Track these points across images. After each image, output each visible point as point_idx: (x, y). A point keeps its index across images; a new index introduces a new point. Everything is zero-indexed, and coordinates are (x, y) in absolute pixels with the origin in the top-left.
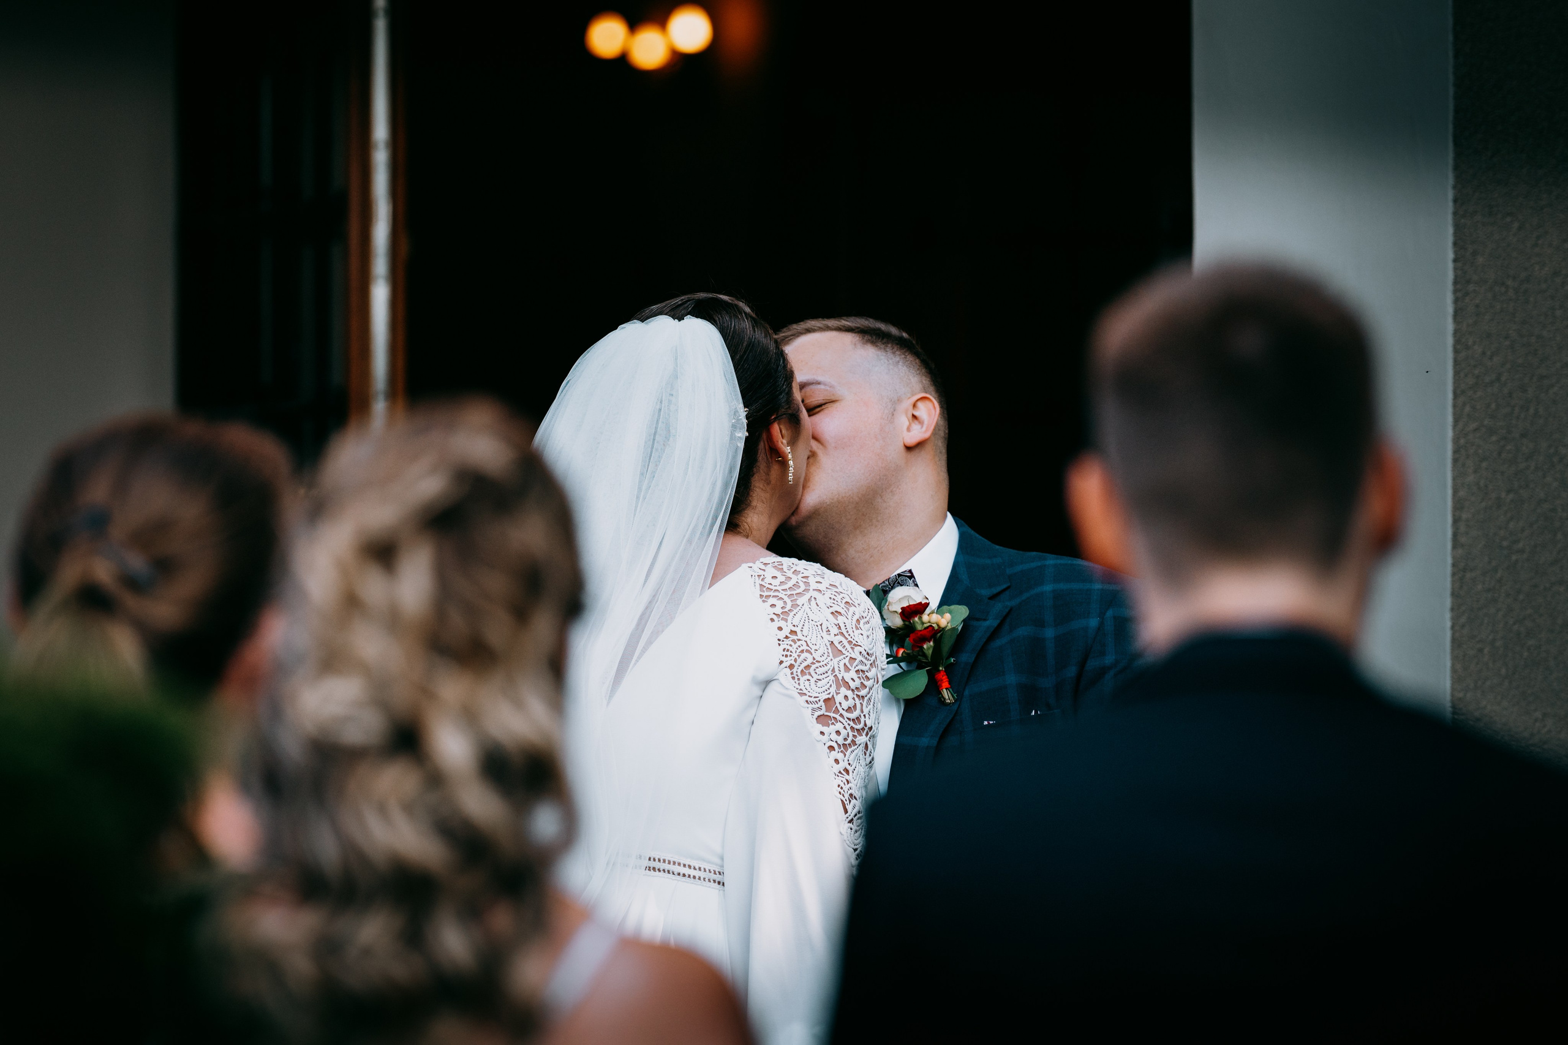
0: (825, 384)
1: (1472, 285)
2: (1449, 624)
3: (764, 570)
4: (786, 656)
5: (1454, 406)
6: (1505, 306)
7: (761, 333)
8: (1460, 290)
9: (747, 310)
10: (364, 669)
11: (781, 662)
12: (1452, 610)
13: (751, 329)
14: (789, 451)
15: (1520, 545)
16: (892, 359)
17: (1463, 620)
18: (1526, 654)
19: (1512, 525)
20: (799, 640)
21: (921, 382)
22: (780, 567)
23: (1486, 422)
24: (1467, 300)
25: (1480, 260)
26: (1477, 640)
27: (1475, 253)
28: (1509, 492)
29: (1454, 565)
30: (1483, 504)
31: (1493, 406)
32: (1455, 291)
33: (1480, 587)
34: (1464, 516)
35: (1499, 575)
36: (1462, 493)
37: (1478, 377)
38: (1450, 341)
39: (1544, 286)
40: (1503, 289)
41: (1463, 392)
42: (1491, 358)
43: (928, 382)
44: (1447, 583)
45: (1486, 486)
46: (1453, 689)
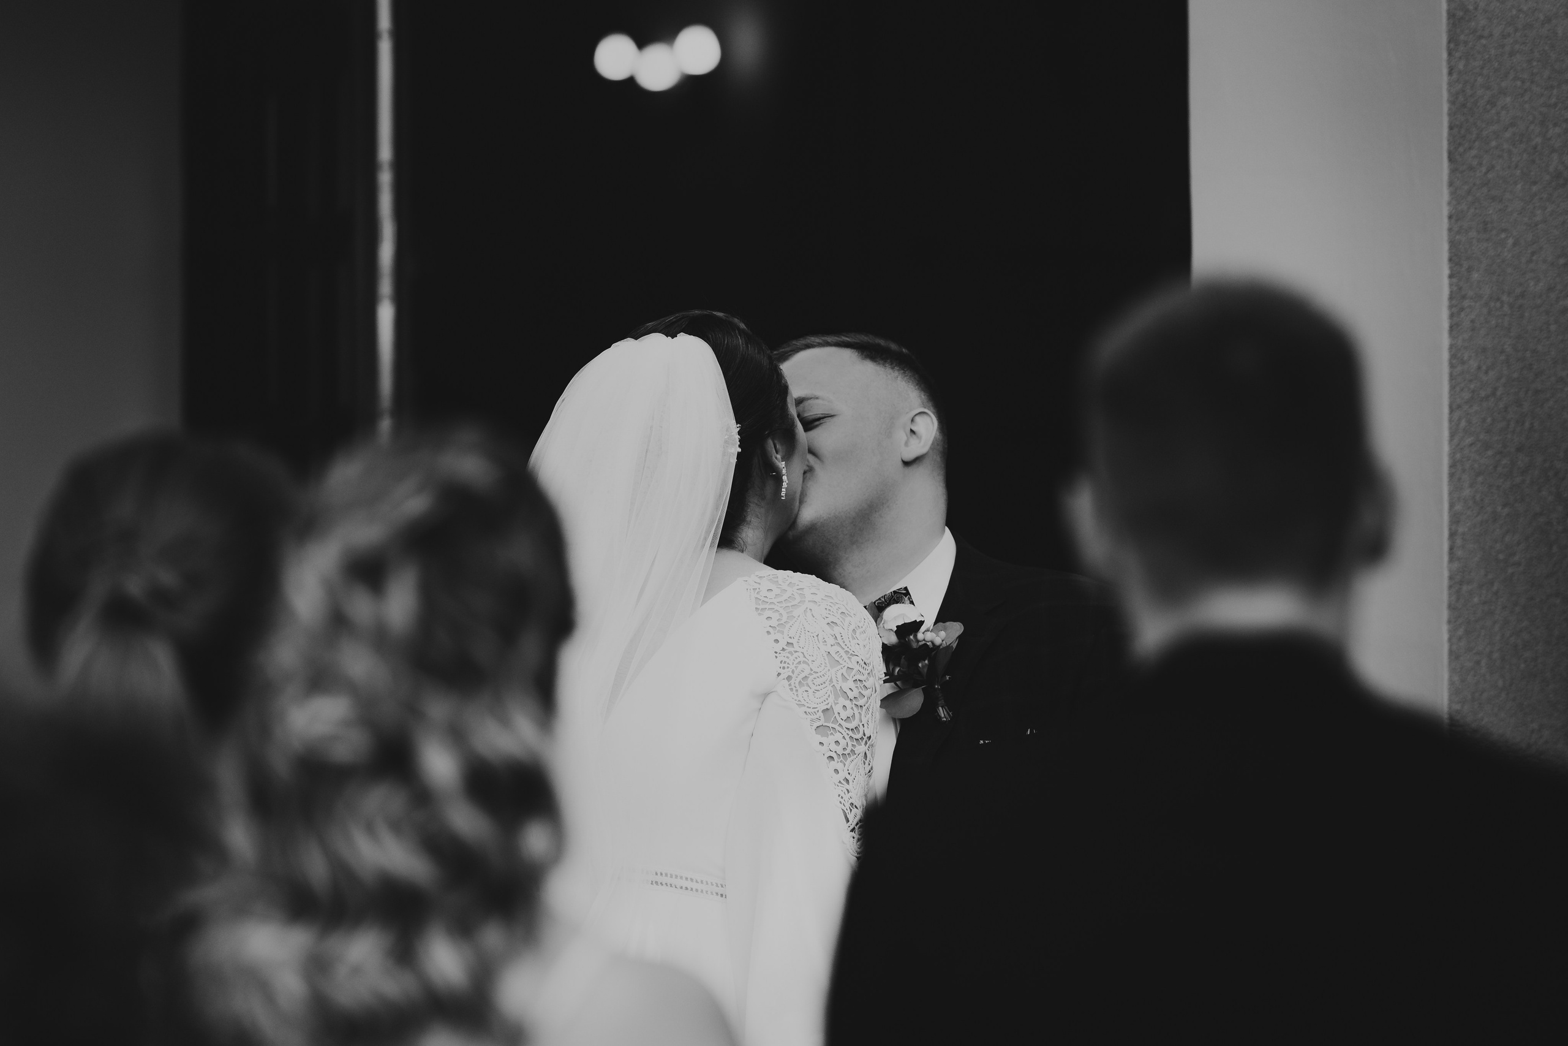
0: (823, 399)
1: (1467, 301)
2: (1446, 636)
3: (760, 584)
4: (784, 668)
5: (1451, 420)
6: (1500, 321)
7: (755, 350)
8: (1456, 306)
9: (742, 326)
10: (350, 688)
11: (779, 674)
12: (1449, 622)
13: (744, 346)
14: (784, 466)
15: (1517, 558)
16: (890, 374)
17: (1460, 632)
18: (1523, 666)
19: (1507, 539)
20: (796, 652)
21: (920, 396)
22: (776, 580)
23: (1482, 436)
24: (1463, 315)
25: (1475, 276)
26: (1474, 652)
27: (1470, 270)
28: (1504, 506)
29: (1451, 578)
30: (1479, 518)
31: (1489, 420)
32: (1451, 307)
33: (1476, 600)
34: (1461, 530)
35: (1495, 588)
36: (1458, 507)
37: (1473, 392)
38: (1446, 356)
39: (1539, 301)
40: (1498, 304)
41: (1459, 407)
42: (1486, 373)
43: (926, 397)
44: (1444, 596)
45: (1482, 500)
46: (1451, 701)
